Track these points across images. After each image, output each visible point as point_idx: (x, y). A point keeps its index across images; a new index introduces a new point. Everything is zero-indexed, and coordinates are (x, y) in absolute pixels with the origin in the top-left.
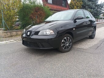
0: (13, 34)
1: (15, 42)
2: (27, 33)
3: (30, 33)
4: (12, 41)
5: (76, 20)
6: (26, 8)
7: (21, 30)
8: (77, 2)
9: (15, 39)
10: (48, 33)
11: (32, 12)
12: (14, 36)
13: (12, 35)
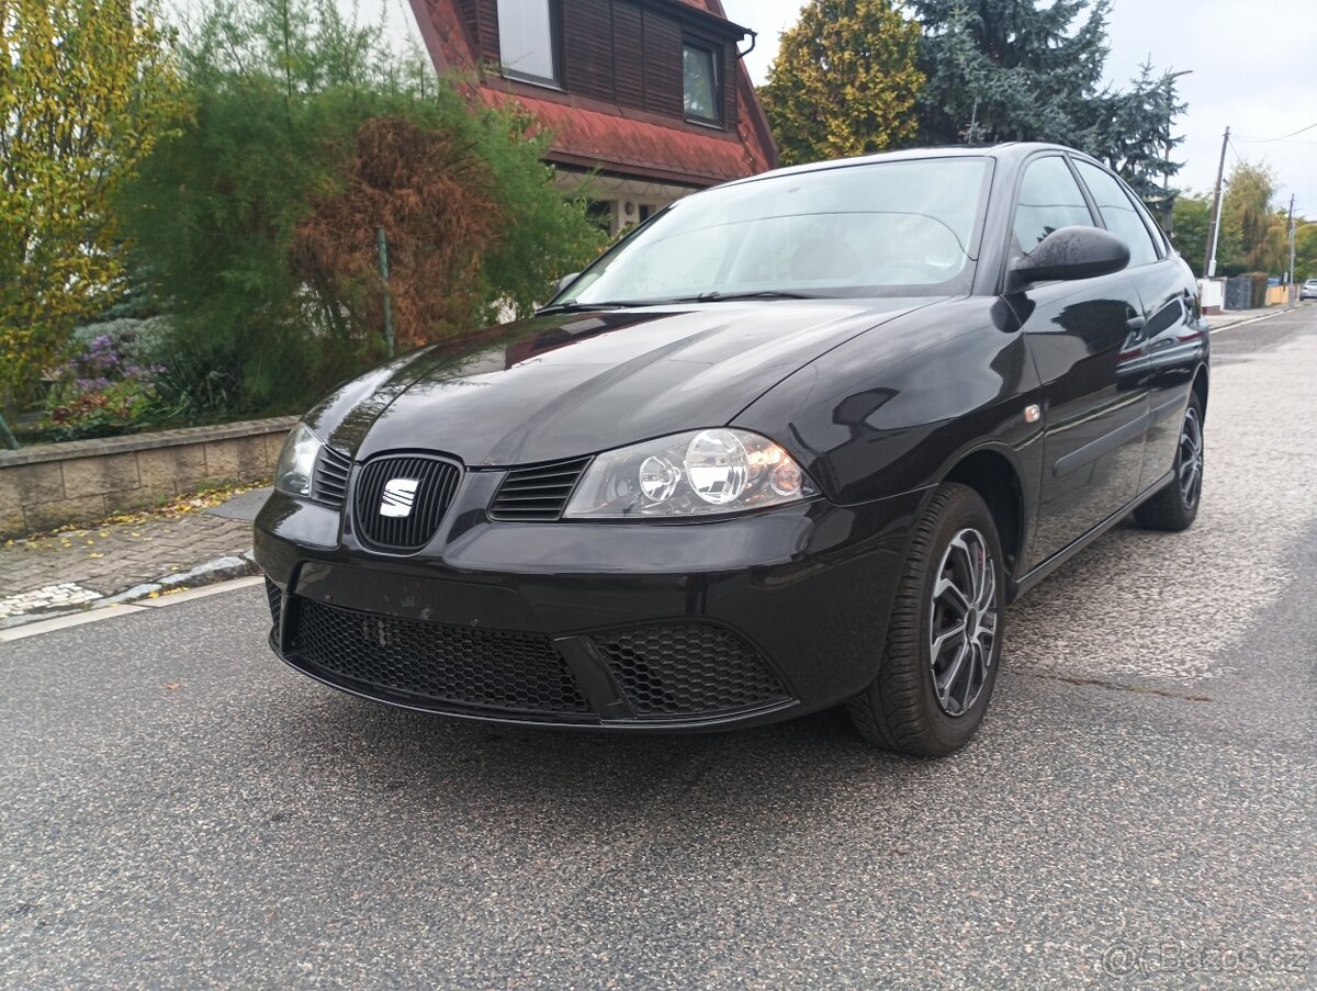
0: (57, 492)
1: (114, 609)
2: (372, 494)
3: (420, 495)
4: (61, 599)
5: (1030, 295)
6: (244, 136)
7: (171, 435)
8: (852, 67)
9: (107, 565)
10: (702, 478)
11: (329, 185)
12: (73, 520)
13: (50, 507)
